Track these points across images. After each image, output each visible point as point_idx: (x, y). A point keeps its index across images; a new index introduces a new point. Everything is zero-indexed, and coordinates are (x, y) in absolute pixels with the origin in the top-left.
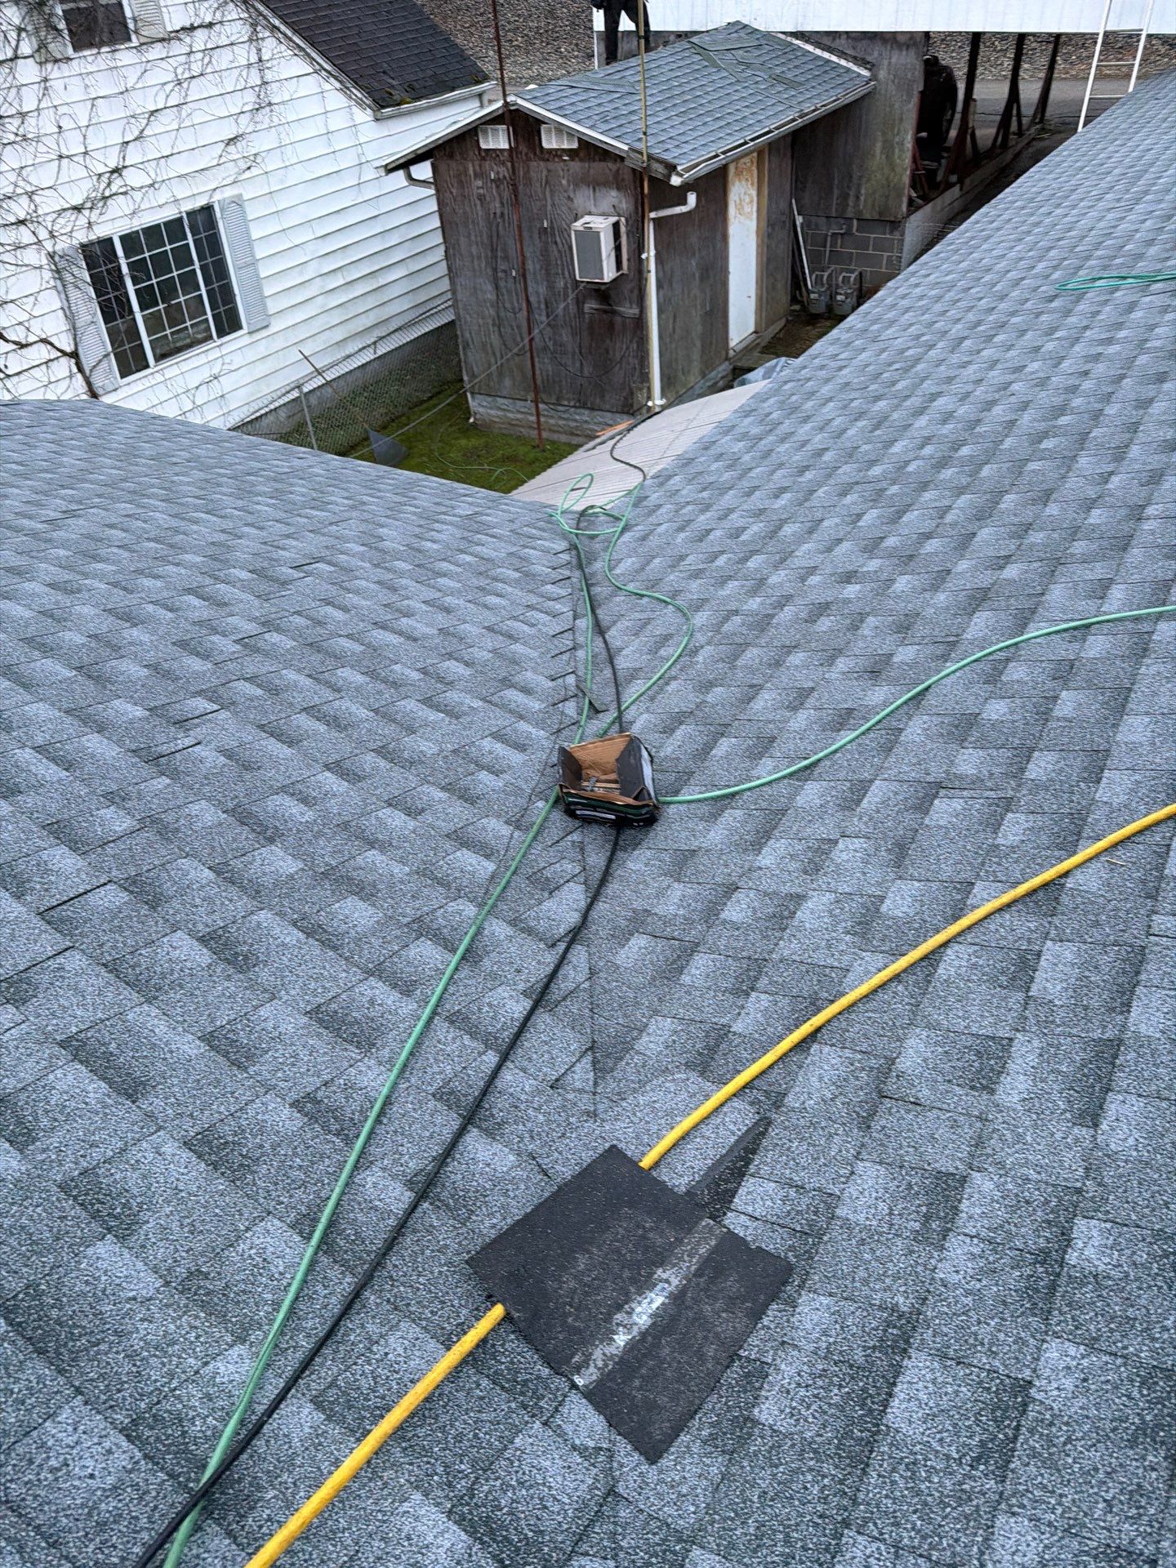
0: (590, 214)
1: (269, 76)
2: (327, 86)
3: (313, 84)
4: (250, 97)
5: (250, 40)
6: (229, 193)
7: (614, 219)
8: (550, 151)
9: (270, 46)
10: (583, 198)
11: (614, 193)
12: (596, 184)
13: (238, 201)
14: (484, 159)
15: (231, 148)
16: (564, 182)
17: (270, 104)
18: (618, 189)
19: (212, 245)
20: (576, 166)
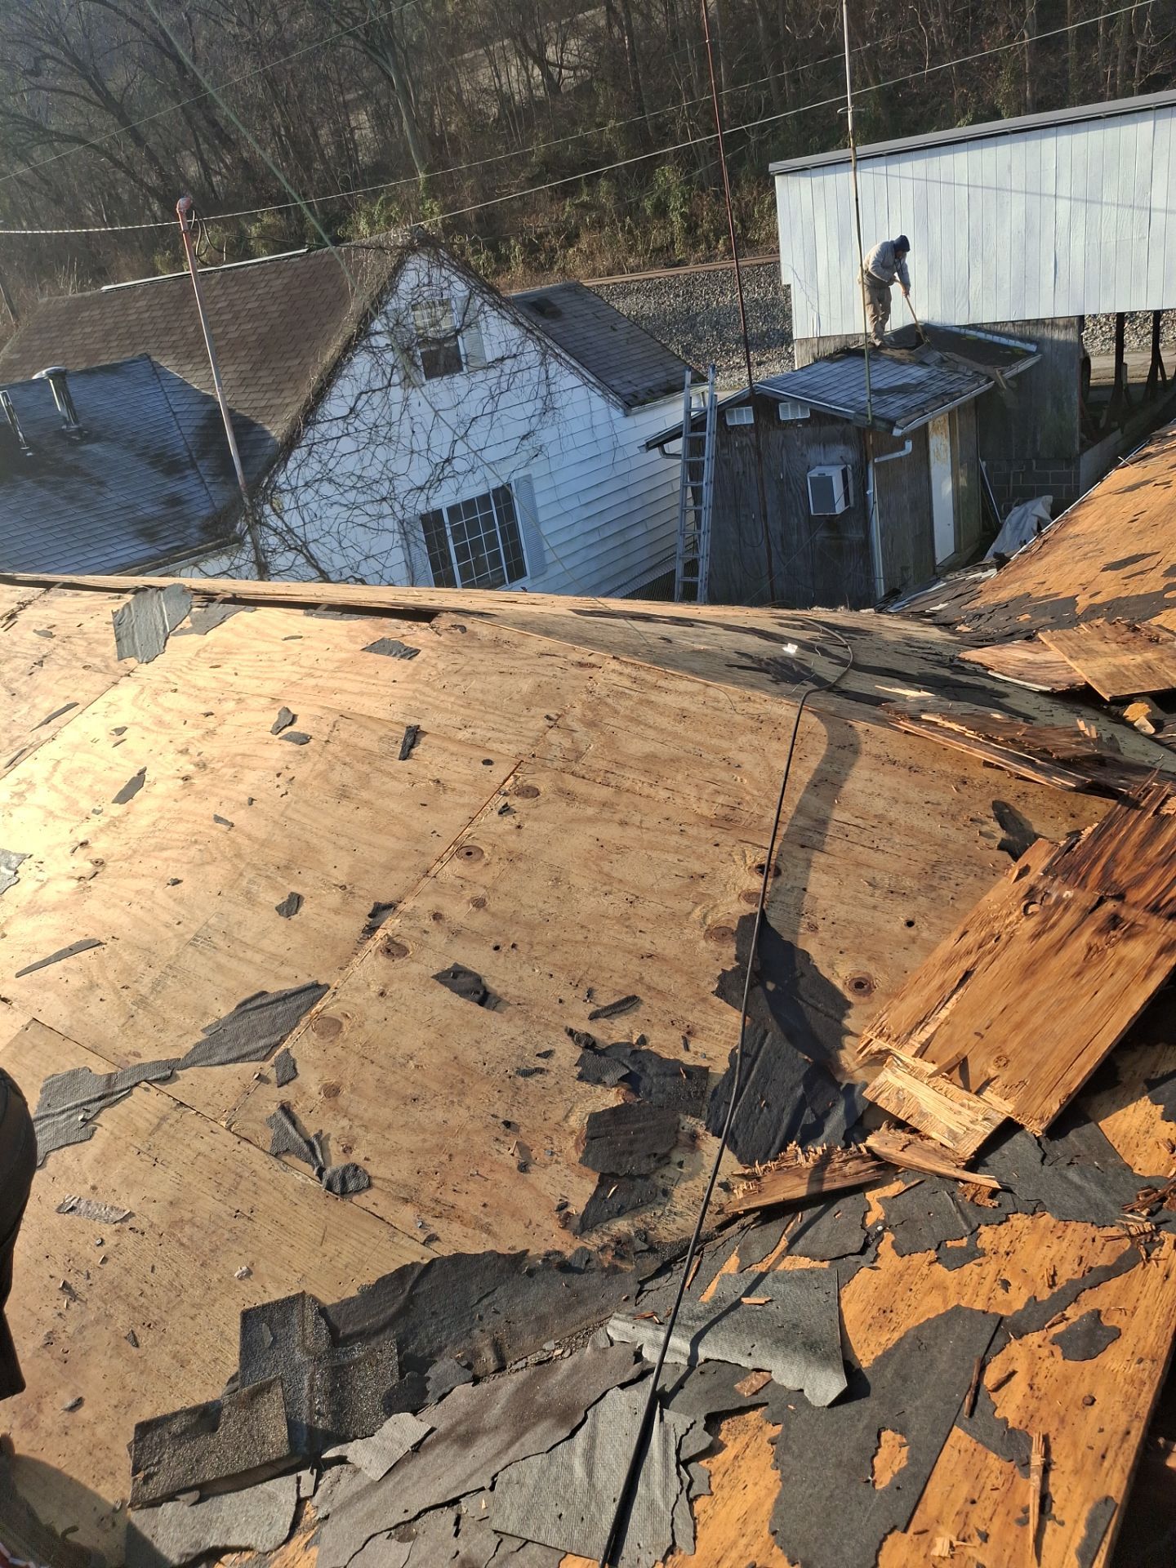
0: (820, 465)
1: (553, 388)
2: (593, 394)
3: (582, 393)
4: (539, 404)
5: (541, 364)
6: (522, 473)
7: (843, 467)
8: (786, 422)
9: (554, 367)
10: (813, 454)
11: (842, 447)
12: (826, 442)
13: (528, 479)
14: (730, 433)
15: (525, 442)
16: (798, 443)
17: (554, 408)
18: (845, 444)
19: (508, 513)
20: (809, 430)
